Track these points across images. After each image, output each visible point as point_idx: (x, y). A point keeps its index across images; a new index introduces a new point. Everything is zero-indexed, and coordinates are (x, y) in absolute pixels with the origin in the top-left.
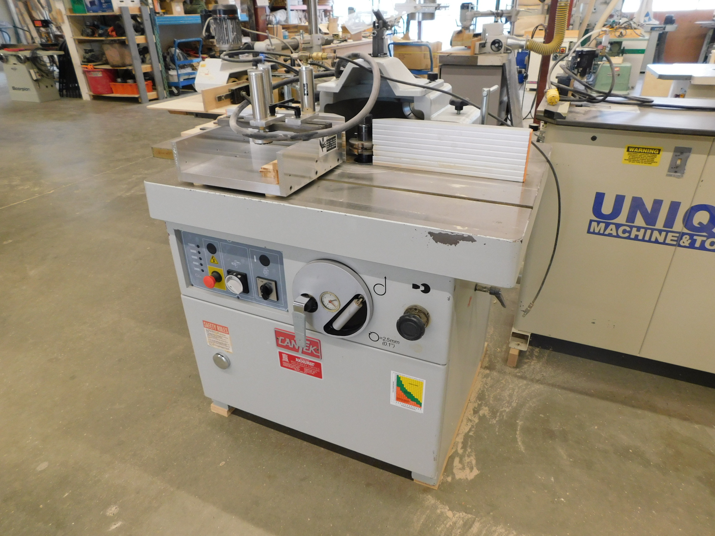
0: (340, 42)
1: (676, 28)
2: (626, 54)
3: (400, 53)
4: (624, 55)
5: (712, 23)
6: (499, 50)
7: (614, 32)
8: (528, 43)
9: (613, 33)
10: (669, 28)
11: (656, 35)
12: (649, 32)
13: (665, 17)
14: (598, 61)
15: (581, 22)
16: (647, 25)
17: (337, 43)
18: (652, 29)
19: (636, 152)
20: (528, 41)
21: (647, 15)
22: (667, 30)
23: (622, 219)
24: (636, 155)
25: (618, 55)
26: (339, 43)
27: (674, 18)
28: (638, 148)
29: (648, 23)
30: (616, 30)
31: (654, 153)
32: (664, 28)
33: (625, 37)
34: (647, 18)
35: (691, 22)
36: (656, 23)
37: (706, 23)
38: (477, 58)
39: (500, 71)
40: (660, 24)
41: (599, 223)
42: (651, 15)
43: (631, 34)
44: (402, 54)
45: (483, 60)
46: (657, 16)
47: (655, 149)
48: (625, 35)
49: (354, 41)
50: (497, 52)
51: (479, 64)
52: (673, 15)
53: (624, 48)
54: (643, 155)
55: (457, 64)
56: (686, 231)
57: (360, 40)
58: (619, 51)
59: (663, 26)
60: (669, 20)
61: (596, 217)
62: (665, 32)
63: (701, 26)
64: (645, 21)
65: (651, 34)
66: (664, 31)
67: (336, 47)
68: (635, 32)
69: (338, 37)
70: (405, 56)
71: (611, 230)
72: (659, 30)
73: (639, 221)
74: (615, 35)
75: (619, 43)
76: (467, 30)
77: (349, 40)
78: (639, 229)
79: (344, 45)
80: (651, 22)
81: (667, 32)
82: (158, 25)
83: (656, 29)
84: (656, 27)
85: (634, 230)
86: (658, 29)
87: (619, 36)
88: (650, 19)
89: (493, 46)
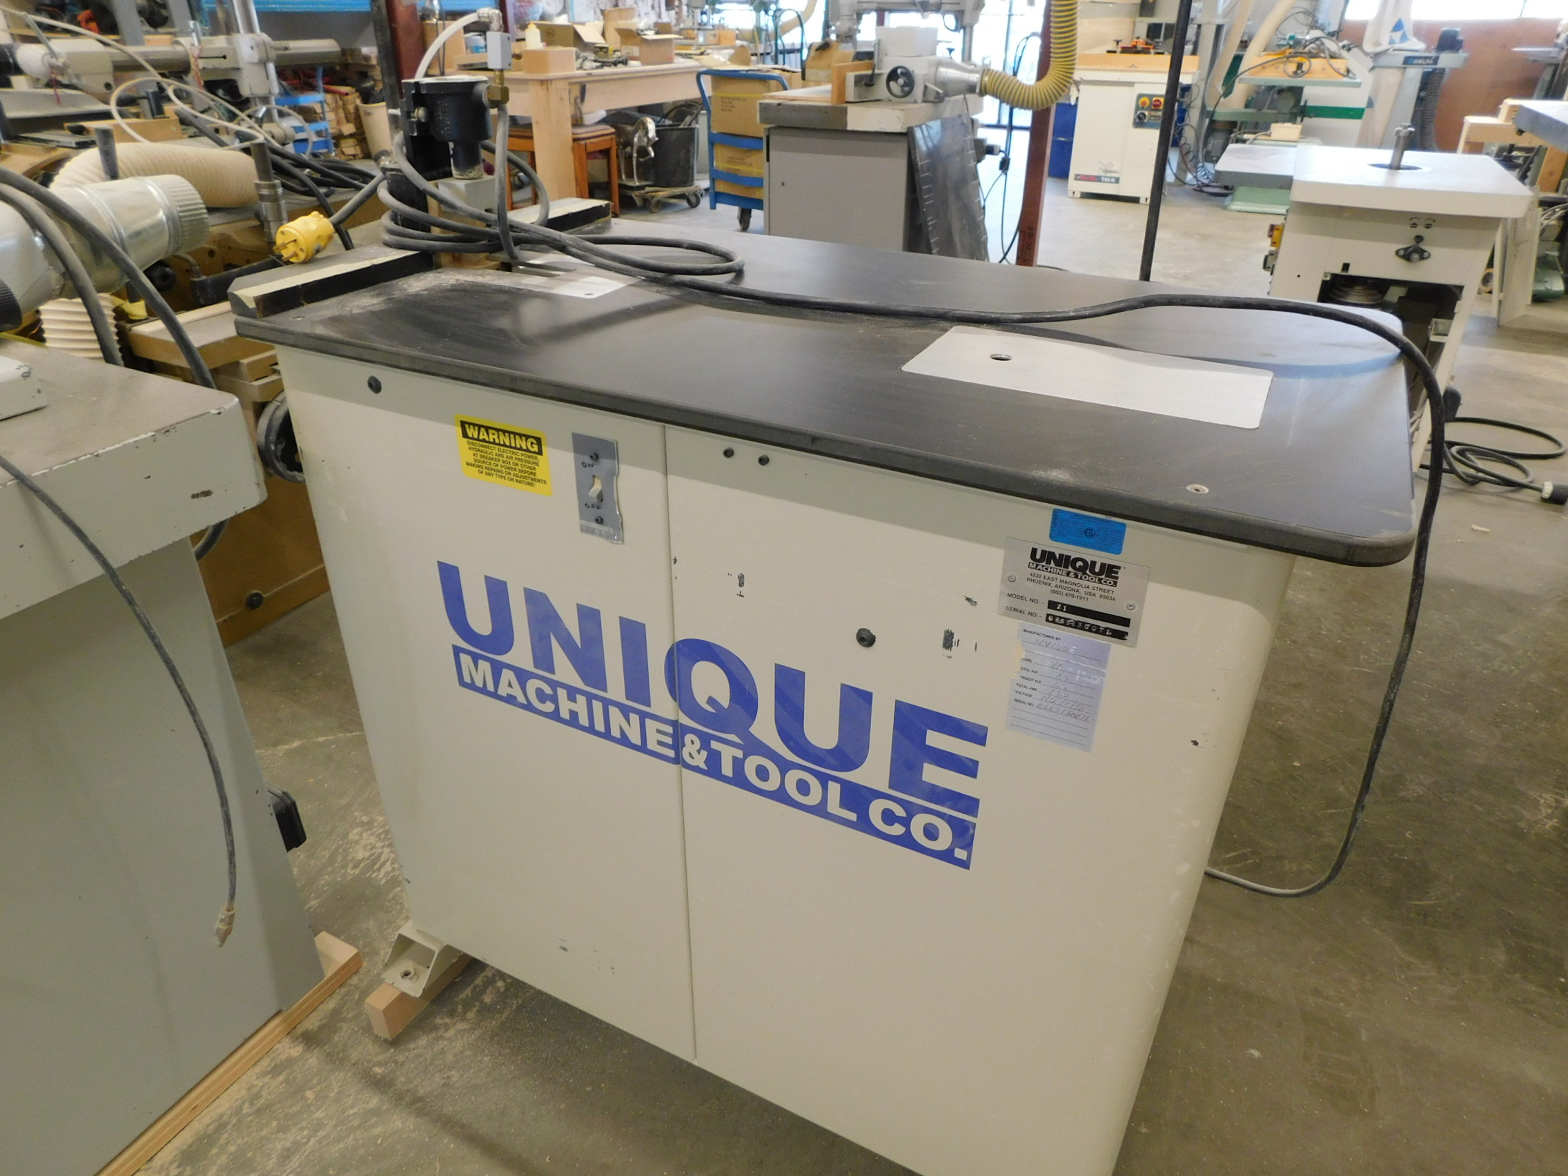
0: (602, 67)
1: (1466, 60)
2: (1310, 117)
3: (723, 95)
4: (1306, 120)
5: (1550, 52)
6: (906, 94)
7: (1282, 62)
8: (986, 79)
9: (1281, 67)
10: (1448, 60)
11: (1414, 75)
12: (1399, 68)
13: (1439, 34)
14: (1244, 133)
15: (1245, 38)
16: (1395, 50)
17: (592, 69)
18: (1408, 61)
19: (484, 440)
20: (987, 74)
21: (1398, 26)
22: (1440, 65)
23: (521, 654)
24: (489, 451)
25: (1292, 118)
26: (597, 68)
27: (1460, 38)
28: (487, 428)
29: (1397, 46)
30: (1288, 58)
31: (528, 450)
32: (1436, 60)
33: (1306, 75)
34: (1397, 35)
35: (1504, 46)
36: (1417, 46)
37: (1537, 52)
38: (845, 111)
39: (902, 147)
40: (1427, 50)
41: (476, 658)
42: (1408, 28)
43: (1324, 69)
44: (728, 98)
45: (861, 118)
46: (1421, 31)
47: (527, 437)
48: (1308, 72)
49: (643, 64)
50: (903, 100)
51: (850, 127)
52: (1458, 29)
53: (1306, 102)
54: (507, 453)
55: (800, 126)
56: (685, 720)
57: (670, 61)
58: (1295, 110)
59: (1433, 54)
60: (1449, 42)
61: (464, 639)
62: (1439, 69)
63: (1524, 59)
64: (1392, 42)
65: (1403, 74)
66: (1434, 66)
67: (585, 77)
68: (1331, 65)
69: (606, 52)
70: (735, 103)
71: (510, 685)
72: (1422, 64)
73: (565, 671)
74: (1285, 71)
75: (1297, 92)
76: (847, 42)
77: (631, 63)
78: (572, 693)
79: (613, 74)
80: (1406, 45)
81: (1443, 70)
82: (209, 12)
83: (1416, 61)
84: (1415, 58)
85: (562, 694)
86: (1420, 61)
87: (1295, 73)
88: (1404, 38)
89: (892, 84)
